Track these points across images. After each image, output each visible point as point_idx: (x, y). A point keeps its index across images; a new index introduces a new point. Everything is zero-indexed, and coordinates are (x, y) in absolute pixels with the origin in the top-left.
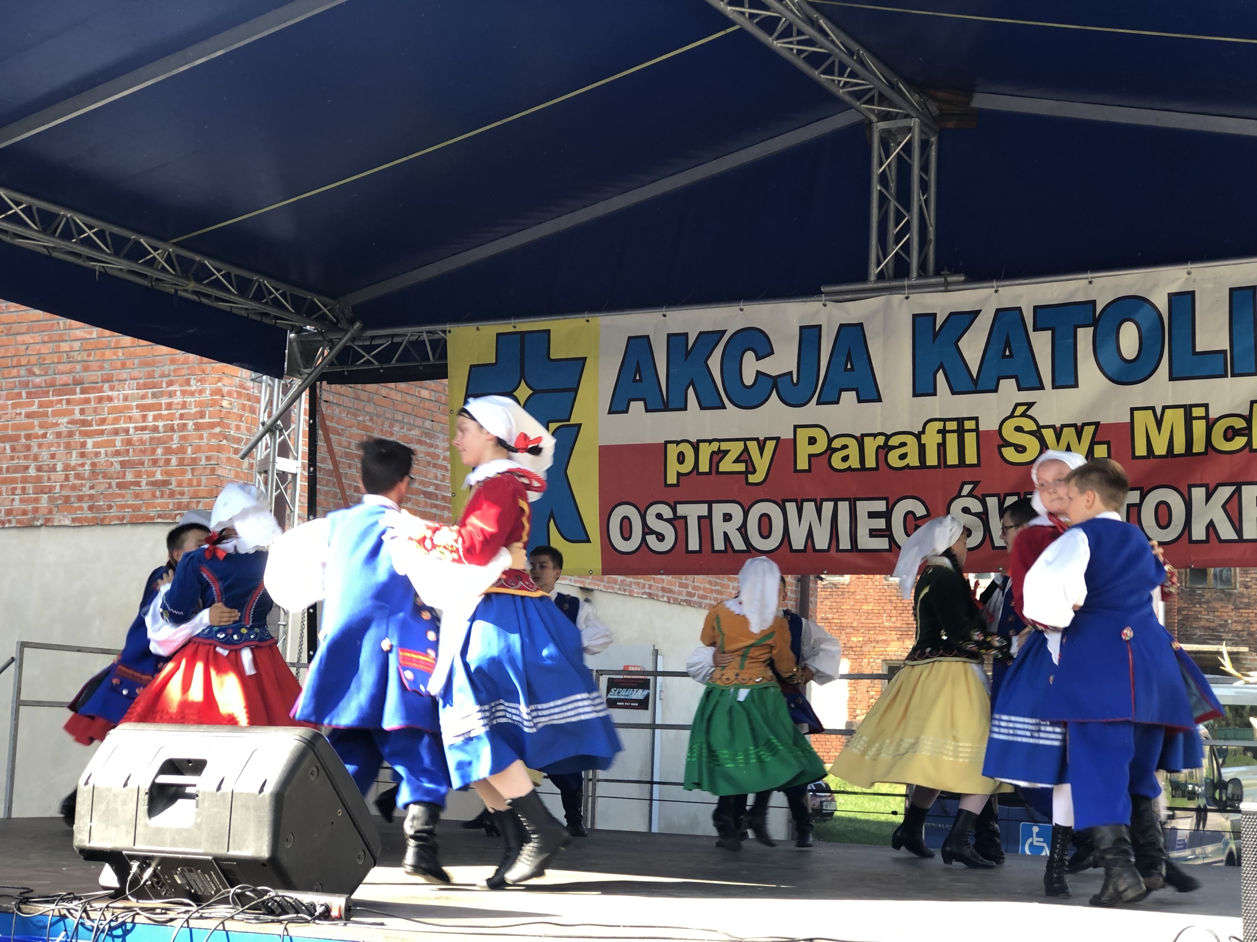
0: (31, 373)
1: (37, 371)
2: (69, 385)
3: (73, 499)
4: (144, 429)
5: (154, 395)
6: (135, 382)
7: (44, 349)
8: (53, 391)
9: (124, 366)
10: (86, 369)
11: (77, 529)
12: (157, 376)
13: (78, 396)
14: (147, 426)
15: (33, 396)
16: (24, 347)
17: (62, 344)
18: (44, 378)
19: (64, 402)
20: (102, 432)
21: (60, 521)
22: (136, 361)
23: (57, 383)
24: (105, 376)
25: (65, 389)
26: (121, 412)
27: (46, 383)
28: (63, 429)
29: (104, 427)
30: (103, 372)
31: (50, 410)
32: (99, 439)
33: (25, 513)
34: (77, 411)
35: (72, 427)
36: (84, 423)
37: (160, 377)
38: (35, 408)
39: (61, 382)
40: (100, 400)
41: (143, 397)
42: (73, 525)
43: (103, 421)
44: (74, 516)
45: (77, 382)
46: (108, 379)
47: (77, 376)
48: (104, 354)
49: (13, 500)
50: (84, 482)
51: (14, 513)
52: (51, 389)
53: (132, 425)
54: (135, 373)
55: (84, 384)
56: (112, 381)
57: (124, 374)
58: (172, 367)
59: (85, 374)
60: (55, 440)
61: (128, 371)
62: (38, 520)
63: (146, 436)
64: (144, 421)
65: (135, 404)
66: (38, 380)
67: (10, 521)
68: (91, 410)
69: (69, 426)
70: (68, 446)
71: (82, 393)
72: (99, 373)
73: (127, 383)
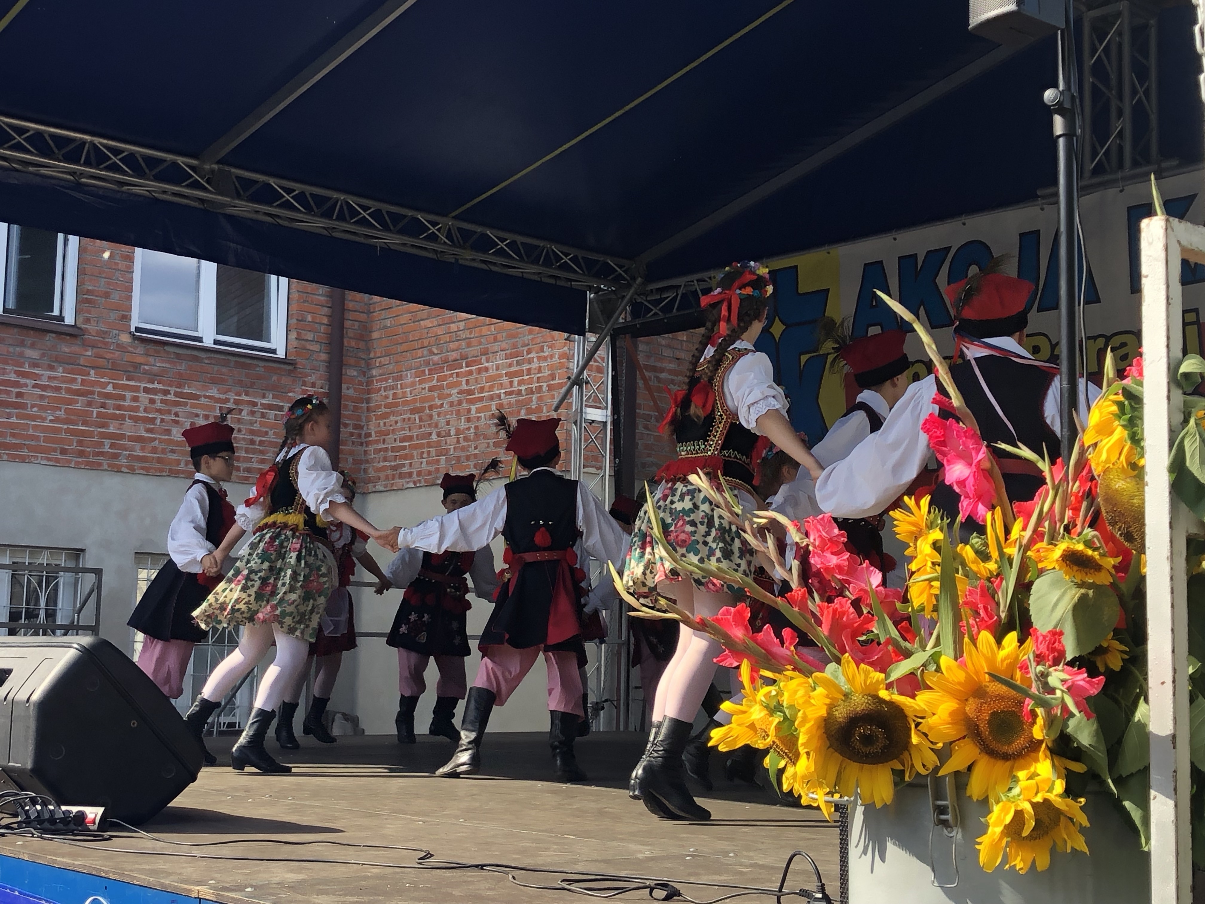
0: (432, 353)
1: (436, 351)
2: (458, 360)
3: (462, 459)
4: (511, 393)
5: (518, 363)
6: (504, 352)
7: (440, 331)
8: (447, 366)
9: (495, 340)
10: (469, 345)
12: (519, 346)
13: (465, 369)
14: (513, 391)
15: (433, 372)
16: (426, 331)
17: (451, 325)
18: (439, 356)
19: (455, 375)
20: (481, 399)
22: (504, 334)
23: (450, 359)
24: (482, 350)
25: (455, 364)
26: (494, 381)
27: (442, 361)
28: (454, 398)
29: (483, 395)
30: (481, 347)
31: (445, 383)
32: (479, 405)
33: (430, 473)
34: (464, 383)
35: (462, 396)
36: (470, 392)
37: (522, 347)
38: (435, 382)
39: (453, 358)
40: (479, 371)
41: (510, 365)
43: (482, 390)
45: (464, 357)
46: (485, 353)
47: (463, 351)
48: (482, 330)
49: (422, 463)
50: (470, 443)
51: (423, 474)
52: (445, 365)
53: (503, 391)
54: (504, 345)
55: (467, 358)
56: (488, 354)
57: (496, 347)
58: (530, 337)
59: (468, 349)
60: (450, 409)
61: (500, 343)
63: (513, 399)
64: (511, 387)
65: (504, 372)
66: (436, 358)
67: (420, 481)
68: (474, 381)
69: (459, 396)
70: (458, 412)
71: (467, 367)
72: (478, 347)
73: (498, 354)
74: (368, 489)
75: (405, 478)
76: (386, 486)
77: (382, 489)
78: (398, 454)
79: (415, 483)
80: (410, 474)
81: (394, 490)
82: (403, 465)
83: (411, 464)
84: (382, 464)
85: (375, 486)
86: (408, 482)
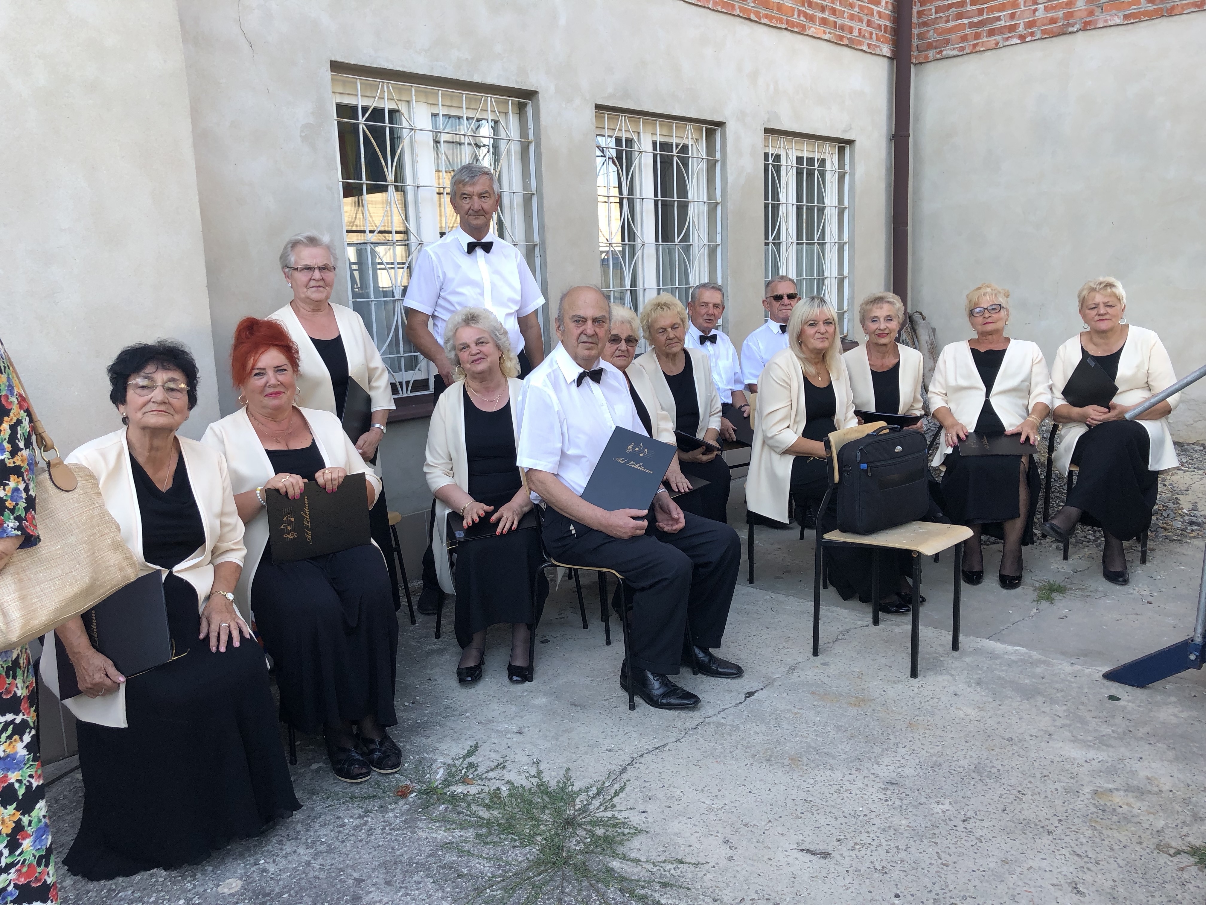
11: (1130, 26)
21: (1106, 21)
33: (1053, 21)
42: (1126, 22)
44: (1126, 13)
49: (1036, 10)
62: (1073, 26)
67: (1032, 34)
74: (927, 57)
75: (1001, 33)
76: (962, 49)
77: (955, 53)
78: (985, 6)
79: (1022, 38)
80: (1012, 28)
81: (980, 51)
82: (998, 19)
83: (1012, 16)
84: (951, 24)
85: (941, 52)
86: (1008, 39)
